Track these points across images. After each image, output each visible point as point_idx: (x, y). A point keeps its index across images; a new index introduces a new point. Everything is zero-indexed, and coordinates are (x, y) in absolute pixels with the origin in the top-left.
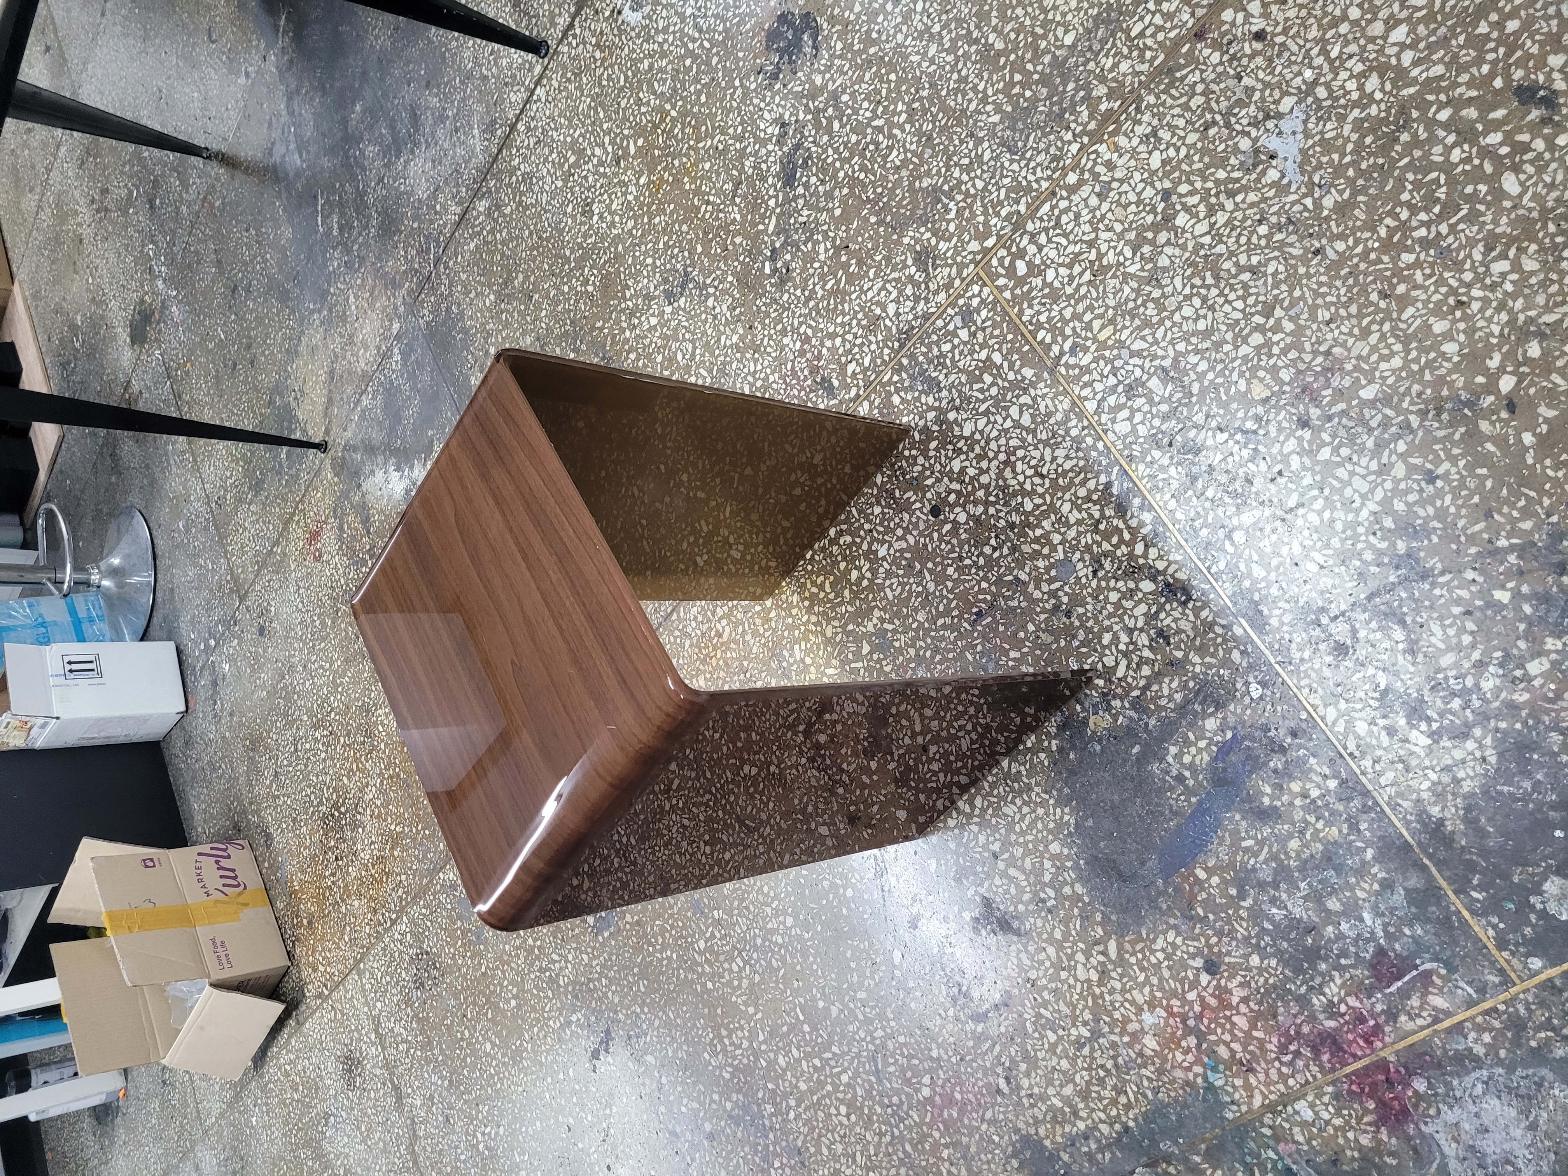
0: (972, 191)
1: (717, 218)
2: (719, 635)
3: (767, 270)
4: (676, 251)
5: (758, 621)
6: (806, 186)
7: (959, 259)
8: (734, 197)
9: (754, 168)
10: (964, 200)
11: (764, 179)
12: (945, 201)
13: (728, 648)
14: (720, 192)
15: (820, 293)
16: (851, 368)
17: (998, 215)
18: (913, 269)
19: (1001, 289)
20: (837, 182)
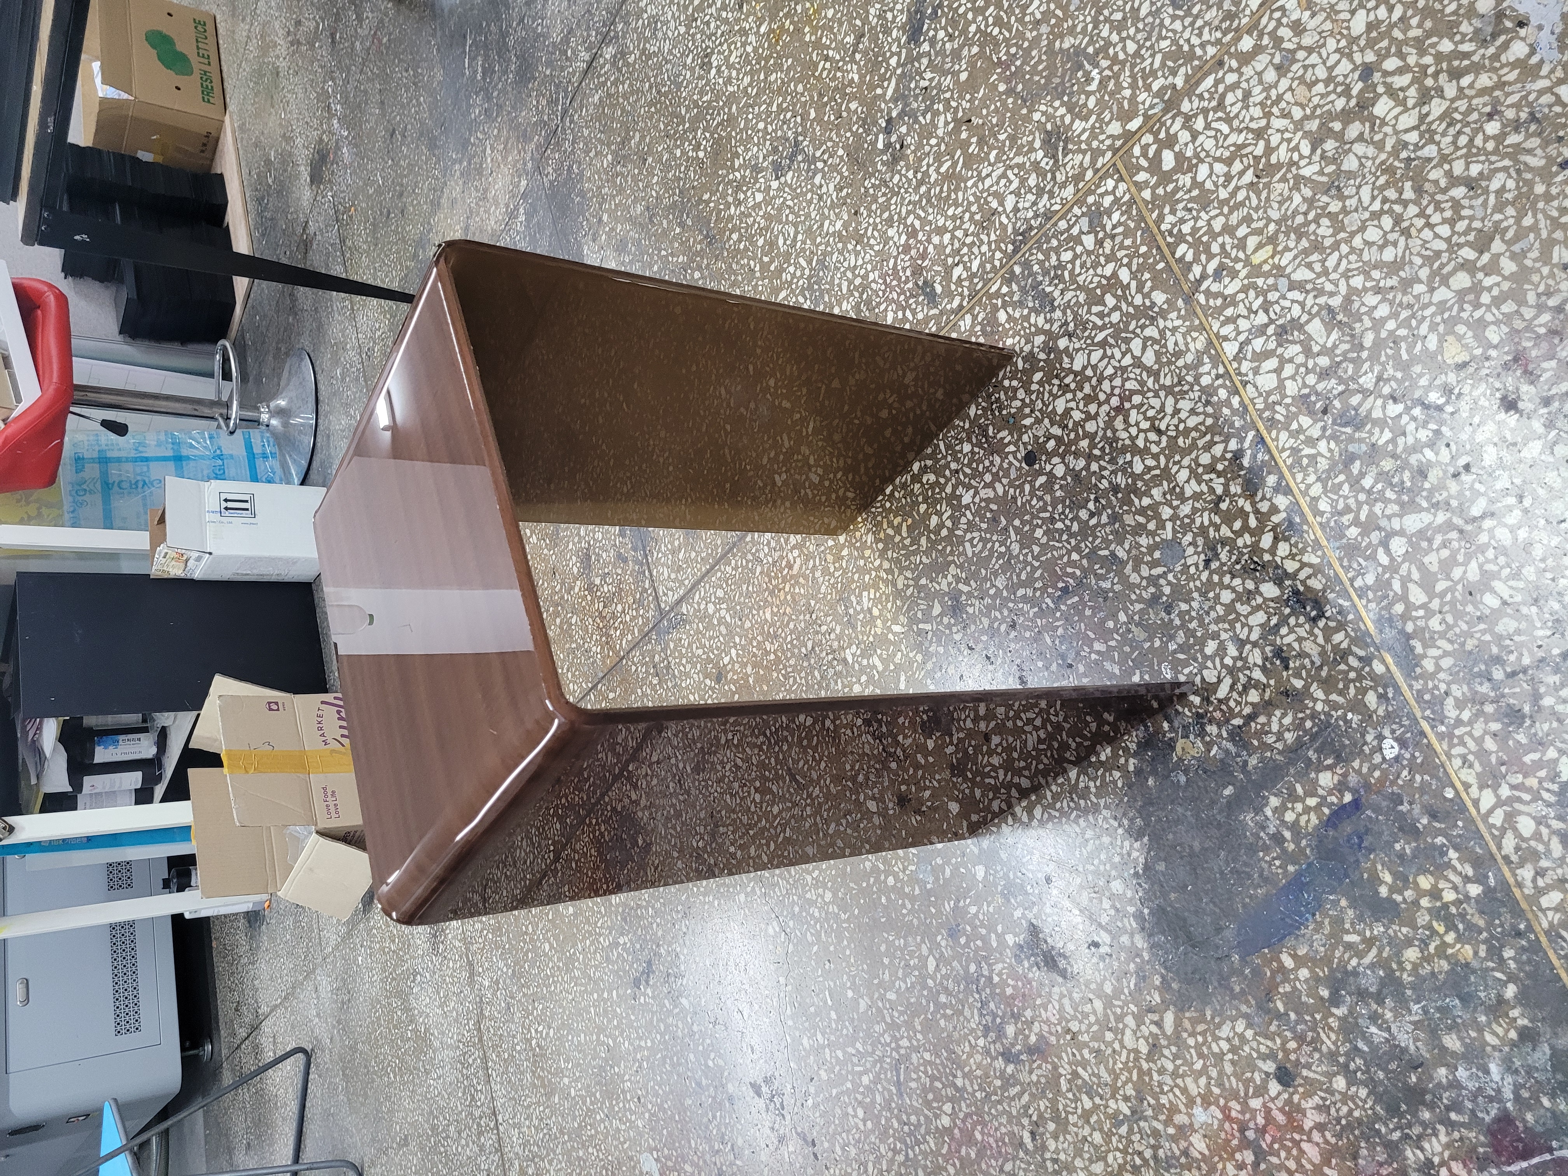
0: (1122, 56)
1: (834, 78)
2: (790, 567)
3: (880, 145)
4: (789, 115)
5: (830, 558)
6: (933, 42)
7: (1095, 144)
8: (854, 53)
9: (879, 17)
10: (1110, 68)
11: (887, 32)
12: (1088, 67)
13: (797, 583)
14: (841, 46)
15: (934, 176)
16: (958, 271)
17: (1148, 88)
18: (1040, 154)
19: (1139, 187)
20: (967, 39)
